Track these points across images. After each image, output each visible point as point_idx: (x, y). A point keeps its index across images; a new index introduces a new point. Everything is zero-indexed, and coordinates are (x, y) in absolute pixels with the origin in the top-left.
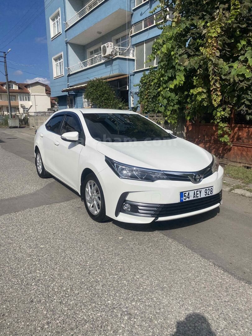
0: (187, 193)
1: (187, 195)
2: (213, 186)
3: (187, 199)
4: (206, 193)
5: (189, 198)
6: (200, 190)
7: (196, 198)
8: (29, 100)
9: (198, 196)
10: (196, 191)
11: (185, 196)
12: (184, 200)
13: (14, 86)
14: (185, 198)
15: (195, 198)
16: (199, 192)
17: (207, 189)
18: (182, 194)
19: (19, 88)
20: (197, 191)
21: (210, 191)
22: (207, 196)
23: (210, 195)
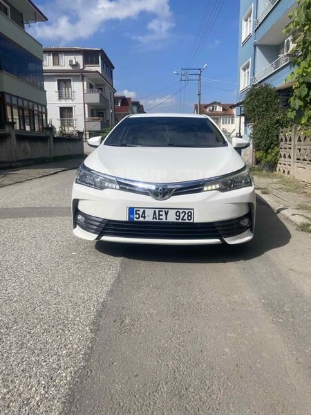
0: (142, 210)
1: (141, 213)
2: (193, 209)
3: (141, 219)
4: (179, 216)
5: (144, 217)
6: (167, 210)
7: (157, 220)
8: (232, 123)
9: (161, 217)
10: (157, 211)
11: (136, 214)
12: (135, 219)
13: (218, 107)
14: (137, 216)
15: (155, 220)
16: (163, 213)
17: (181, 211)
18: (131, 211)
19: (223, 109)
20: (159, 211)
21: (186, 216)
22: (180, 221)
23: (187, 221)
